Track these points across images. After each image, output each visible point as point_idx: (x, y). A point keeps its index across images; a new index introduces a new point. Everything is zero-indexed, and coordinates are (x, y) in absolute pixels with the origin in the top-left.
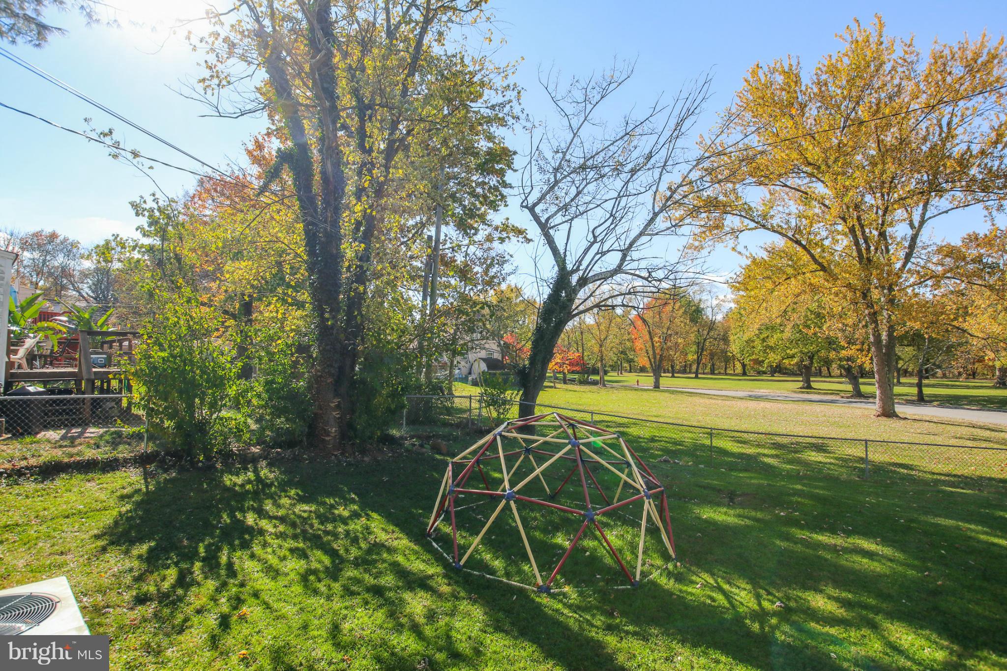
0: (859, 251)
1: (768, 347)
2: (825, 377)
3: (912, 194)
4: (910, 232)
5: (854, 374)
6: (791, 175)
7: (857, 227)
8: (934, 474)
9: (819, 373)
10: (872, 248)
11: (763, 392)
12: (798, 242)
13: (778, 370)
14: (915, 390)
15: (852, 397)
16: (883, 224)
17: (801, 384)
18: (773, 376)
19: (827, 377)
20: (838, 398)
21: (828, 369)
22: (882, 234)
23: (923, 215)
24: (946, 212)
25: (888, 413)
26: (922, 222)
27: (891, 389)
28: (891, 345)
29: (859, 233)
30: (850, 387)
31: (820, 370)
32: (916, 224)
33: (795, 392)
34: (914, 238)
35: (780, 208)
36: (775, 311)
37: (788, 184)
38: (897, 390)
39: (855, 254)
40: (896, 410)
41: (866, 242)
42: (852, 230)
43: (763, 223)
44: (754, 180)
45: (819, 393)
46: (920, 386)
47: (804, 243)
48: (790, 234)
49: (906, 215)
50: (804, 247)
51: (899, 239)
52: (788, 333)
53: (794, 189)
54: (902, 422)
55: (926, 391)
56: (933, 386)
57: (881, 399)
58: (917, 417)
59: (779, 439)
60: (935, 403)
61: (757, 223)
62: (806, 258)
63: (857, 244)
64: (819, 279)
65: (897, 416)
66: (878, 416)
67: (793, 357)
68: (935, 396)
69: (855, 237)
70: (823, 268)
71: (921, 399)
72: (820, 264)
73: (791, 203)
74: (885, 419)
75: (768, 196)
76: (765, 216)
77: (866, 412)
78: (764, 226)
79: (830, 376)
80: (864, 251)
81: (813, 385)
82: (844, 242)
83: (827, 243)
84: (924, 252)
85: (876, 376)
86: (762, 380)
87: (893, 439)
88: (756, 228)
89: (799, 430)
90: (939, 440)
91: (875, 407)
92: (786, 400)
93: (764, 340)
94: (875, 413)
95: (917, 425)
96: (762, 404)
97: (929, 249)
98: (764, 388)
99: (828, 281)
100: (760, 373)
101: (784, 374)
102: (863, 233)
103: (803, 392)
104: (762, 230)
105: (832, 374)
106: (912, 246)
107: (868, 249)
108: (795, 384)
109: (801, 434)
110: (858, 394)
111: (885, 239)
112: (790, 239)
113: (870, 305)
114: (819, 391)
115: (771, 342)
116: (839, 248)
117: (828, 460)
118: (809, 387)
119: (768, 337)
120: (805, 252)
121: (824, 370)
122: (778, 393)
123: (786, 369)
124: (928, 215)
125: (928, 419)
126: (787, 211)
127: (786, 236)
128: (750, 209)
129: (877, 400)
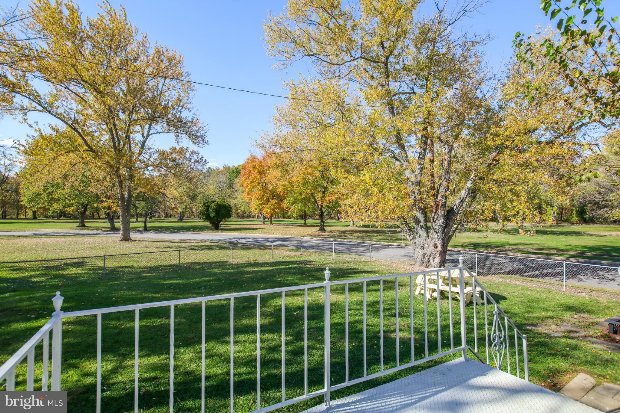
0: (114, 143)
1: (53, 199)
2: (96, 219)
3: (144, 119)
4: (142, 139)
5: (111, 217)
6: (73, 83)
7: (113, 128)
8: (141, 268)
9: (93, 217)
10: (122, 143)
11: (48, 231)
12: (75, 129)
13: (62, 215)
14: (143, 225)
15: (110, 231)
16: (128, 132)
17: (78, 224)
18: (59, 219)
19: (97, 219)
20: (99, 231)
21: (98, 214)
22: (128, 137)
23: (149, 131)
24: (159, 133)
25: (126, 238)
26: (148, 135)
27: (129, 225)
28: (129, 200)
29: (114, 133)
30: (108, 225)
31: (93, 214)
32: (145, 136)
33: (73, 230)
34: (144, 142)
35: (65, 103)
36: (57, 173)
37: (70, 88)
38: (132, 225)
39: (112, 145)
40: (131, 236)
41: (118, 139)
42: (111, 130)
43: (48, 109)
44: (43, 75)
45: (89, 229)
46: (145, 222)
47: (80, 130)
48: (70, 122)
49: (141, 130)
50: (79, 134)
51: (137, 142)
52: (67, 190)
53: (74, 93)
54: (133, 243)
55: (149, 225)
56: (153, 222)
57: (123, 231)
58: (141, 239)
59: (51, 264)
60: (151, 231)
61: (43, 108)
62: (80, 141)
63: (113, 139)
64: (89, 156)
65: (131, 240)
66: (121, 240)
67: (71, 205)
68: (152, 227)
69: (112, 134)
70: (92, 150)
71: (146, 230)
72: (90, 147)
73: (73, 101)
74: (124, 242)
75: (55, 92)
76: (51, 105)
77: (115, 239)
78: (49, 112)
79: (99, 218)
80: (117, 144)
81: (86, 224)
82: (107, 137)
83: (96, 134)
84: (148, 151)
85: (121, 218)
86: (50, 222)
87: (126, 253)
88: (42, 111)
89: (69, 255)
90: (148, 250)
91: (120, 235)
92: (65, 235)
93: (50, 194)
94: (119, 239)
95: (140, 243)
96: (44, 240)
97: (151, 151)
98: (49, 228)
99: (95, 158)
100: (47, 217)
101: (68, 217)
102: (117, 133)
103: (78, 230)
104: (48, 114)
105: (101, 217)
106: (143, 147)
107: (119, 143)
108: (74, 224)
109: (69, 257)
110: (114, 229)
111: (129, 140)
112: (70, 126)
113: (119, 176)
114: (89, 228)
115: (56, 195)
116: (103, 139)
117: (83, 272)
118: (83, 226)
119: (52, 192)
120: (80, 137)
121: (96, 214)
122: (60, 231)
123: (69, 214)
124: (151, 132)
125: (146, 239)
126: (69, 106)
127: (66, 123)
128: (39, 96)
129: (121, 232)
